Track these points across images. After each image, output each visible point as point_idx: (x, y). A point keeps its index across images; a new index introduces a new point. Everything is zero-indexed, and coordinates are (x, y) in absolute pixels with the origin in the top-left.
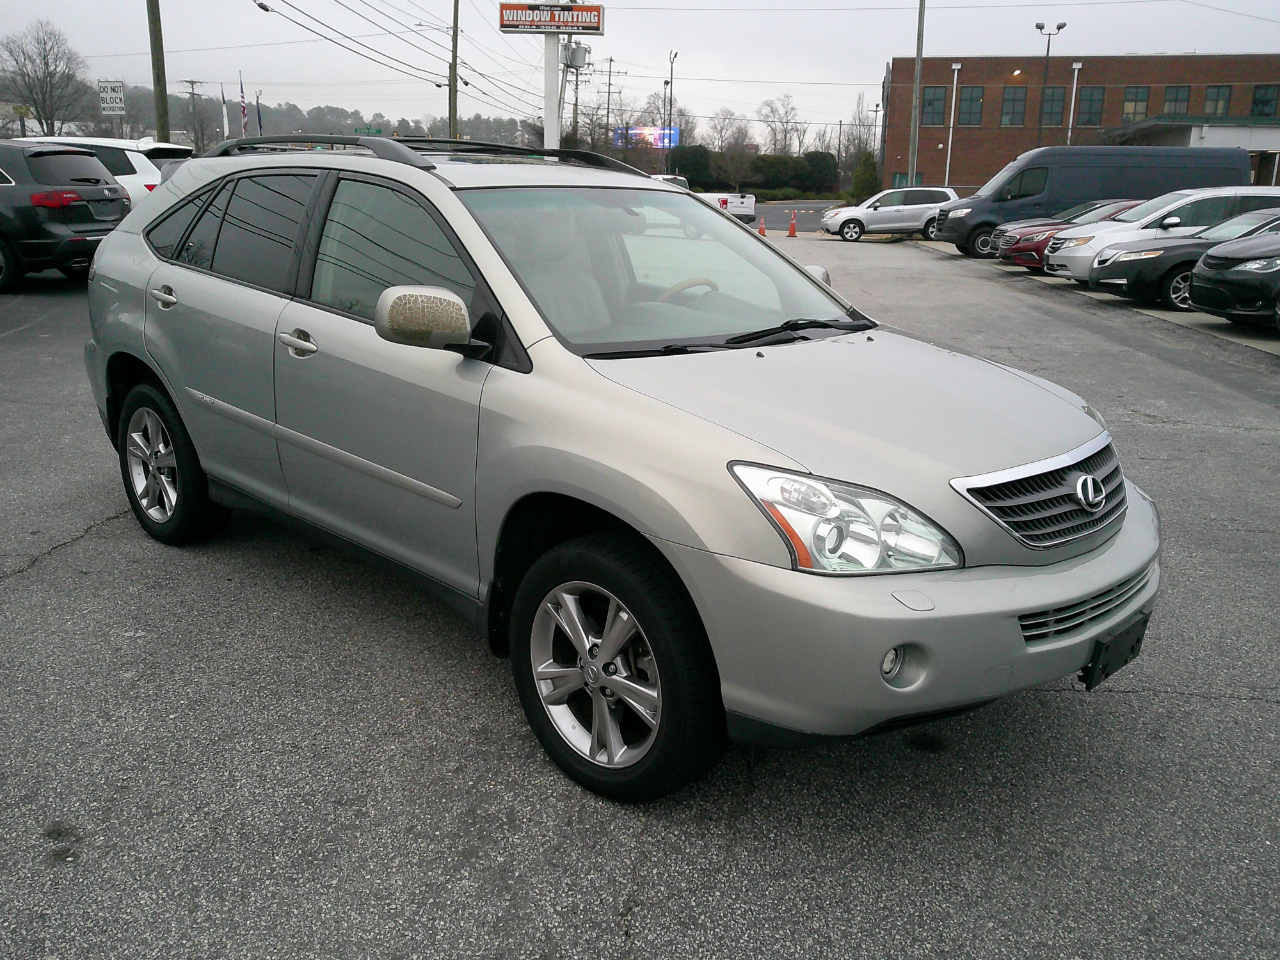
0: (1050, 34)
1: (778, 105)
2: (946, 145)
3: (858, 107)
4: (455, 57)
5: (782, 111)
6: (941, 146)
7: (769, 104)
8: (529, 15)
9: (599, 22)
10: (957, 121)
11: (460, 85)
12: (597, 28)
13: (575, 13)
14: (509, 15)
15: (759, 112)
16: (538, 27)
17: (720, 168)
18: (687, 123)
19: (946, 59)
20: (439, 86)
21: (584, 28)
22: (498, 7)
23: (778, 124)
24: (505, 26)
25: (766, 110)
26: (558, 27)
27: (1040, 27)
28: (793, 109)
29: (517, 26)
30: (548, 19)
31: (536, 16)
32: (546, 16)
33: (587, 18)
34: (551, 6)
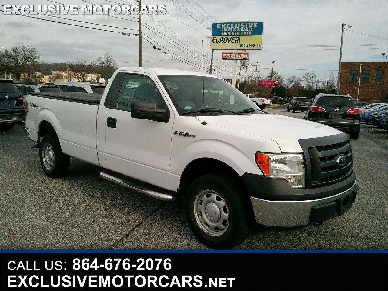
0: (386, 56)
1: (310, 75)
2: (357, 87)
3: (331, 76)
4: (212, 63)
5: (311, 77)
6: (356, 88)
7: (307, 74)
8: (229, 55)
9: (247, 57)
10: (361, 81)
11: (213, 70)
12: (247, 58)
13: (241, 55)
14: (224, 55)
15: (304, 77)
16: (231, 58)
17: (289, 93)
18: (281, 79)
19: (358, 63)
20: (207, 71)
21: (243, 58)
22: (222, 53)
23: (310, 80)
24: (223, 58)
25: (306, 76)
26: (237, 58)
27: (383, 54)
28: (315, 76)
29: (226, 58)
30: (234, 56)
31: (231, 55)
32: (234, 55)
33: (245, 56)
34: (235, 53)
